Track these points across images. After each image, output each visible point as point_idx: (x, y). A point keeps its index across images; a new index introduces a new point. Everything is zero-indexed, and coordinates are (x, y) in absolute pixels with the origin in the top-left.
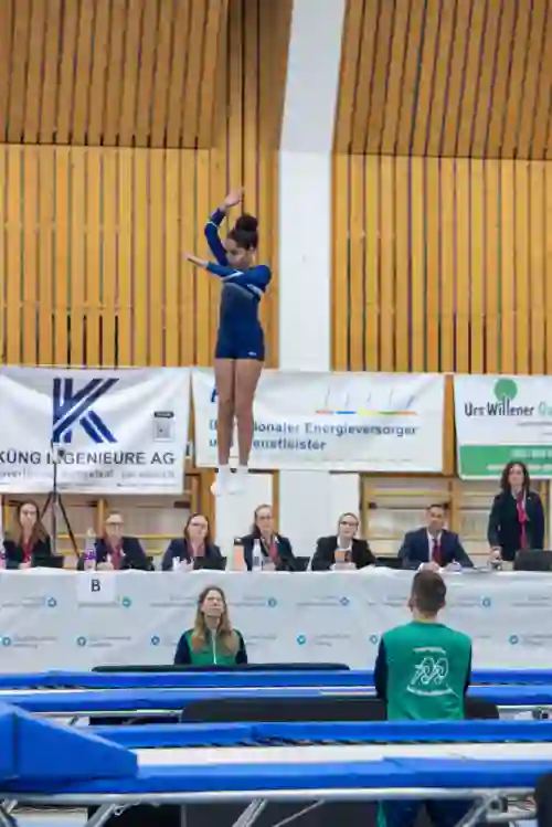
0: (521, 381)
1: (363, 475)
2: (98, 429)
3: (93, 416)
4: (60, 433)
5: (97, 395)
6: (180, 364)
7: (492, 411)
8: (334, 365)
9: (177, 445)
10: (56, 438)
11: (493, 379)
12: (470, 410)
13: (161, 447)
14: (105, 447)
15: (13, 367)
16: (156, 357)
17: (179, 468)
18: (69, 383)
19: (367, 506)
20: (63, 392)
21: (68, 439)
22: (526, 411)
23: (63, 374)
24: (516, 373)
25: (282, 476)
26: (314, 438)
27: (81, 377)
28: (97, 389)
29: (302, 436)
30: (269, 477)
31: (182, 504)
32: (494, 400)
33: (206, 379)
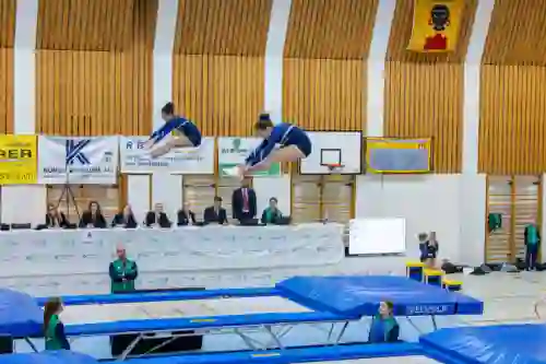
0: (243, 140)
1: (184, 175)
2: (84, 159)
3: (82, 154)
4: (69, 160)
6: (115, 133)
7: (232, 150)
9: (113, 165)
10: (67, 162)
12: (223, 151)
14: (85, 166)
15: (51, 136)
16: (106, 130)
17: (114, 174)
18: (72, 142)
19: (185, 186)
20: (70, 145)
21: (72, 163)
23: (70, 138)
24: (241, 136)
25: (153, 177)
27: (76, 140)
28: (83, 144)
29: (160, 161)
30: (148, 177)
31: (115, 186)
32: (233, 147)
33: (124, 140)
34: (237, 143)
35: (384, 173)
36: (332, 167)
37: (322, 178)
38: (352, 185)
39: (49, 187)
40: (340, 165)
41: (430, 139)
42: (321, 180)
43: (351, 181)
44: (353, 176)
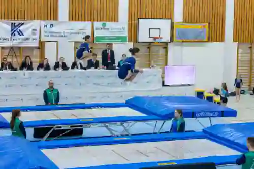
0: (108, 23)
1: (75, 42)
2: (21, 33)
3: (20, 31)
5: (20, 27)
6: (38, 20)
7: (101, 29)
8: (69, 20)
9: (37, 36)
10: (12, 35)
11: (101, 23)
13: (34, 37)
14: (22, 37)
15: (3, 20)
16: (33, 19)
17: (37, 41)
18: (14, 24)
19: (76, 48)
20: (13, 25)
21: (14, 35)
22: (108, 29)
23: (13, 22)
24: (106, 21)
25: (59, 43)
26: (65, 34)
27: (17, 23)
28: (20, 25)
29: (62, 34)
30: (56, 43)
31: (39, 48)
32: (102, 27)
33: (43, 23)
34: (104, 25)
35: (183, 42)
36: (155, 38)
37: (150, 44)
38: (166, 48)
39: (3, 48)
40: (160, 37)
41: (208, 24)
42: (149, 45)
43: (165, 46)
44: (166, 43)
